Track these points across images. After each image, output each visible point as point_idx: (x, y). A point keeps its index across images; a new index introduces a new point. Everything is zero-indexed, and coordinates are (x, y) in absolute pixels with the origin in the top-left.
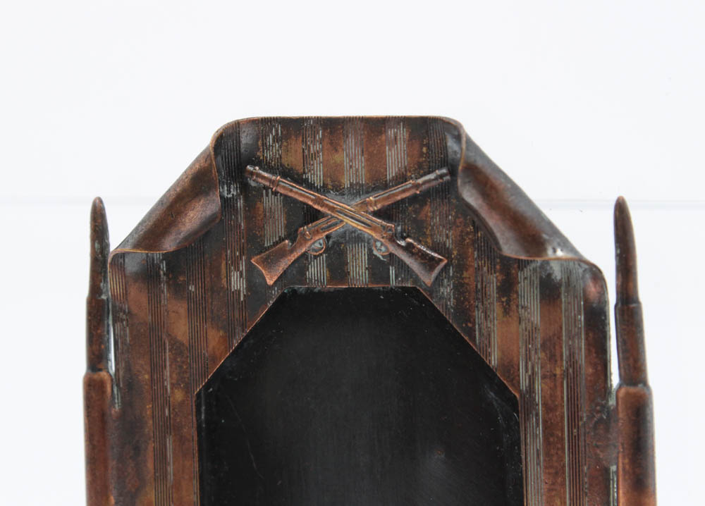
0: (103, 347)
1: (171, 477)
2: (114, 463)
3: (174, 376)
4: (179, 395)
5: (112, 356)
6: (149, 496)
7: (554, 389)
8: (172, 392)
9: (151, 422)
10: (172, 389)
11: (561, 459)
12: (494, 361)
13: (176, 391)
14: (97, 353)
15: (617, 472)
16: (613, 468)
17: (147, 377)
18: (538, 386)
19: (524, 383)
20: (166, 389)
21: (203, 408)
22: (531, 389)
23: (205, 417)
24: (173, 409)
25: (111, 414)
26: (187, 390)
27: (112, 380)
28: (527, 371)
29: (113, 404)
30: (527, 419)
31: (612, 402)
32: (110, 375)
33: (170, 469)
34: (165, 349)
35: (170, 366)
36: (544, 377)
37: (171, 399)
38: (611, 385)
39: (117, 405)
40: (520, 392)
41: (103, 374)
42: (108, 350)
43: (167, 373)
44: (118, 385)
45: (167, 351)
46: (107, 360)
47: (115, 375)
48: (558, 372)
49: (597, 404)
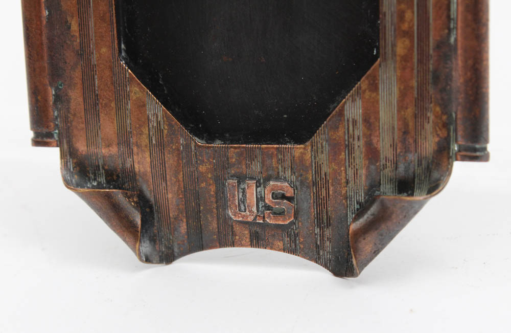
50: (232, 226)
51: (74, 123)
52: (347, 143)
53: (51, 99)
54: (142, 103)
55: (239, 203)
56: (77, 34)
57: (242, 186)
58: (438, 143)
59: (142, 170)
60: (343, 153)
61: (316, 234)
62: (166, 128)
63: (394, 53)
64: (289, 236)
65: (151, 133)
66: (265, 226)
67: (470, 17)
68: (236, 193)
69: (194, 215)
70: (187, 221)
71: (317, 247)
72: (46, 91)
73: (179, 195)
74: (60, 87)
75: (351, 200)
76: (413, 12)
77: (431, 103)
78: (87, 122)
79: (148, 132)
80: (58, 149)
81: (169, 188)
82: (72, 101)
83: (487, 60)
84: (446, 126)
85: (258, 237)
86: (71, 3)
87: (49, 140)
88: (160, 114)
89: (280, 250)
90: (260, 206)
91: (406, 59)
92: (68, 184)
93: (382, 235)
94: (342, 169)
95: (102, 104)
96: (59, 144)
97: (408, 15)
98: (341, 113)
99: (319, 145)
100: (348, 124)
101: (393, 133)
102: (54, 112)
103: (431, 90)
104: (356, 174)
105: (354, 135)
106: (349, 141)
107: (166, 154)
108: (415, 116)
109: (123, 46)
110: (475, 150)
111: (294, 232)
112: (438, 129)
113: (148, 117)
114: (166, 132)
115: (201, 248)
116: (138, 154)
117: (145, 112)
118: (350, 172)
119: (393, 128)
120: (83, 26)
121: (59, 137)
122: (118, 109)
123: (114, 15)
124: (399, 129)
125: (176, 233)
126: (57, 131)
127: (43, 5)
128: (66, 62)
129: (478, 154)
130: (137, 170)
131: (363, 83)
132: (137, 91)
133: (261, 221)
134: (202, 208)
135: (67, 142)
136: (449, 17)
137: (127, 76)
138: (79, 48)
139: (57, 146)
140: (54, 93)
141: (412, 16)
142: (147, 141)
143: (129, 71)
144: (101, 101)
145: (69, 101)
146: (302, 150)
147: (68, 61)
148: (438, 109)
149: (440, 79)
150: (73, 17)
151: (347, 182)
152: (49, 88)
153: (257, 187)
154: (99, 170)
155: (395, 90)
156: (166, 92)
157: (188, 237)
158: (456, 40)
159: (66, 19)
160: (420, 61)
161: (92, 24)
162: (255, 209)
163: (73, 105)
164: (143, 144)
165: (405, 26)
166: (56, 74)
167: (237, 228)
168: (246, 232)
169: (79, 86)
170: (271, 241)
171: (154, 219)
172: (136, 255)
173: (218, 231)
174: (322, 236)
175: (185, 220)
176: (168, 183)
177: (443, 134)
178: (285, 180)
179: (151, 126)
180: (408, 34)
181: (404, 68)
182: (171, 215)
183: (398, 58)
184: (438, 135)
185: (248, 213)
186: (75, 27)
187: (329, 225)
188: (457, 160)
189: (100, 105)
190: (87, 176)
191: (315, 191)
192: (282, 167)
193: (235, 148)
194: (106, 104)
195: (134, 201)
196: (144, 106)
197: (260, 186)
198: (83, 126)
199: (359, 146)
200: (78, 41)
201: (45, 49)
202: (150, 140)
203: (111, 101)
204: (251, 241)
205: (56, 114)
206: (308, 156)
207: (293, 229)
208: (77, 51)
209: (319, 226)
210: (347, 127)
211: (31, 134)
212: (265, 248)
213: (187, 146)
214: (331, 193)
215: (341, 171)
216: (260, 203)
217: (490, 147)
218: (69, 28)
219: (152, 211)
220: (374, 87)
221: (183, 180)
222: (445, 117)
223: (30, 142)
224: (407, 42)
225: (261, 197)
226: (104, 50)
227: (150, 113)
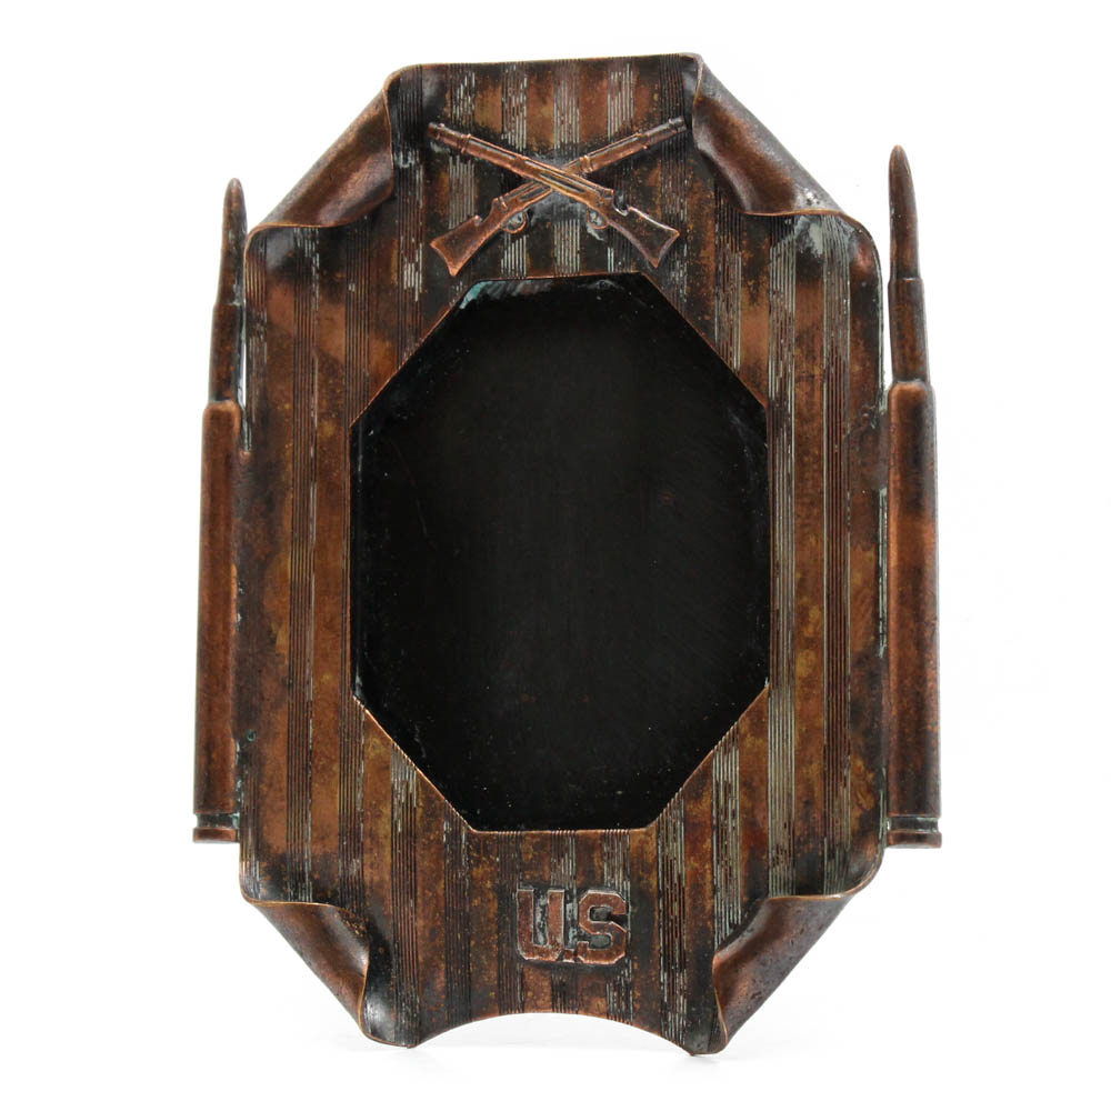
0: (232, 368)
1: (313, 538)
2: (240, 519)
3: (324, 403)
4: (329, 429)
5: (243, 383)
6: (283, 564)
7: (810, 395)
8: (320, 427)
9: (290, 466)
10: (319, 420)
11: (817, 484)
12: (736, 363)
13: (326, 423)
14: (224, 377)
15: (888, 498)
16: (883, 492)
17: (287, 406)
18: (791, 392)
19: (773, 389)
20: (313, 423)
21: (361, 457)
22: (782, 396)
23: (362, 469)
24: (321, 448)
25: (238, 457)
26: (339, 421)
27: (241, 413)
28: (777, 373)
29: (241, 445)
30: (776, 433)
31: (883, 407)
32: (240, 408)
33: (313, 528)
34: (313, 369)
35: (319, 390)
36: (798, 380)
37: (318, 435)
38: (883, 386)
39: (246, 447)
40: (769, 399)
41: (229, 405)
42: (238, 375)
43: (315, 400)
44: (249, 420)
45: (316, 371)
46: (237, 387)
47: (246, 408)
48: (817, 372)
49: (865, 411)
50: (522, 975)
51: (268, 801)
52: (715, 822)
53: (234, 760)
54: (384, 765)
55: (535, 930)
56: (286, 652)
57: (542, 902)
58: (860, 819)
59: (376, 878)
60: (709, 840)
61: (661, 984)
62: (421, 804)
63: (791, 675)
64: (617, 988)
65: (395, 815)
66: (577, 970)
67: (908, 613)
68: (532, 911)
69: (459, 958)
70: (446, 969)
71: (664, 1006)
72: (226, 744)
73: (436, 921)
74: (250, 740)
75: (720, 922)
76: (821, 609)
77: (849, 753)
78: (290, 797)
79: (390, 813)
80: (237, 846)
81: (419, 911)
82: (268, 762)
83: (935, 680)
84: (872, 790)
85: (565, 993)
86: (280, 602)
87: (224, 828)
88: (413, 783)
89: (600, 1015)
90: (571, 937)
91: (809, 682)
92: (249, 895)
93: (764, 964)
94: (707, 866)
95: (316, 767)
96: (240, 838)
97: (814, 613)
98: (707, 773)
99: (670, 827)
100: (718, 792)
101: (789, 804)
102: (236, 783)
103: (849, 732)
104: (728, 876)
105: (726, 809)
106: (718, 819)
107: (418, 849)
108: (824, 776)
109: (358, 680)
110: (918, 825)
111: (625, 982)
112: (859, 796)
113: (393, 786)
114: (420, 811)
115: (468, 1016)
116: (371, 849)
117: (389, 778)
118: (719, 873)
119: (789, 795)
120: (297, 637)
121: (240, 826)
122: (344, 774)
123: (349, 620)
124: (799, 798)
125: (427, 990)
126: (238, 815)
127: (234, 605)
128: (263, 698)
129: (921, 831)
130: (367, 879)
131: (743, 723)
132: (379, 743)
133: (571, 961)
134: (473, 943)
135: (253, 834)
136: (876, 614)
137: (363, 719)
138: (286, 674)
139: (236, 841)
140: (238, 749)
141: (819, 615)
142: (388, 827)
143: (367, 711)
144: (316, 761)
145: (261, 764)
146: (642, 836)
147: (266, 696)
148: (860, 763)
149: (862, 714)
150: (280, 625)
151: (715, 890)
152: (232, 740)
153: (566, 902)
154: (304, 881)
155: (793, 732)
156: (424, 756)
157: (447, 997)
158: (887, 651)
159: (270, 627)
160: (832, 686)
161: (311, 635)
162: (560, 940)
163: (268, 770)
164: (382, 832)
165: (809, 631)
166: (247, 715)
167: (531, 977)
168: (546, 984)
169: (282, 737)
170: (586, 998)
171: (391, 966)
172: (357, 1022)
173: (499, 985)
174: (672, 986)
175: (443, 965)
176: (419, 901)
177: (867, 803)
178: (613, 887)
179: (396, 803)
180: (813, 643)
181: (806, 698)
182: (420, 958)
183: (798, 682)
184: (860, 806)
185: (550, 947)
186: (282, 640)
187: (683, 965)
188: (889, 845)
189: (314, 769)
190: (282, 891)
191: (661, 906)
192: (608, 866)
193: (533, 836)
194: (324, 767)
195: (358, 929)
196: (388, 768)
197: (571, 901)
198: (284, 803)
199: (734, 825)
200: (287, 662)
201: (232, 677)
202: (394, 827)
203: (333, 761)
204: (554, 1000)
205: (239, 784)
206: (651, 847)
207: (624, 975)
208: (283, 681)
209: (667, 968)
210: (714, 796)
211: (193, 821)
212: (577, 1013)
213: (455, 835)
214: (687, 909)
215: (705, 871)
216: (571, 930)
217: (943, 824)
218: (273, 641)
219: (387, 953)
220: (759, 729)
221: (445, 894)
222: (870, 776)
223: (191, 834)
224: (812, 656)
225: (573, 920)
226: (327, 677)
227: (396, 780)
